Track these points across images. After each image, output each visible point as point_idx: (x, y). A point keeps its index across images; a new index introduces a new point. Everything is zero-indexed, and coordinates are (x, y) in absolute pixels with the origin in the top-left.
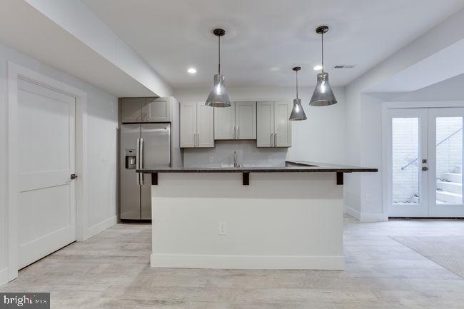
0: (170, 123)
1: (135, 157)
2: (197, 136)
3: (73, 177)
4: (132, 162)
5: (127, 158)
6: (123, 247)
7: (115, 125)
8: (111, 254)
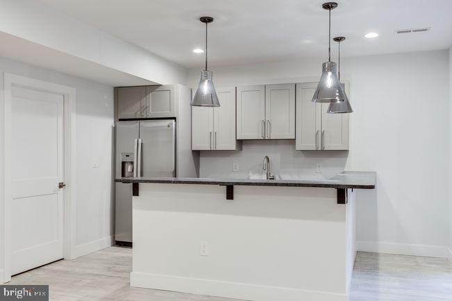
0: (175, 118)
1: (132, 163)
2: (213, 136)
3: (61, 186)
4: (129, 168)
5: (123, 163)
6: (109, 268)
7: (110, 122)
8: (96, 273)
